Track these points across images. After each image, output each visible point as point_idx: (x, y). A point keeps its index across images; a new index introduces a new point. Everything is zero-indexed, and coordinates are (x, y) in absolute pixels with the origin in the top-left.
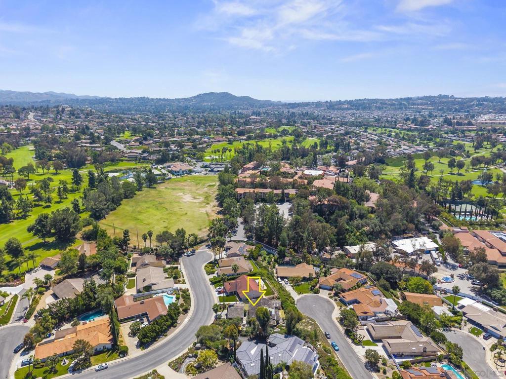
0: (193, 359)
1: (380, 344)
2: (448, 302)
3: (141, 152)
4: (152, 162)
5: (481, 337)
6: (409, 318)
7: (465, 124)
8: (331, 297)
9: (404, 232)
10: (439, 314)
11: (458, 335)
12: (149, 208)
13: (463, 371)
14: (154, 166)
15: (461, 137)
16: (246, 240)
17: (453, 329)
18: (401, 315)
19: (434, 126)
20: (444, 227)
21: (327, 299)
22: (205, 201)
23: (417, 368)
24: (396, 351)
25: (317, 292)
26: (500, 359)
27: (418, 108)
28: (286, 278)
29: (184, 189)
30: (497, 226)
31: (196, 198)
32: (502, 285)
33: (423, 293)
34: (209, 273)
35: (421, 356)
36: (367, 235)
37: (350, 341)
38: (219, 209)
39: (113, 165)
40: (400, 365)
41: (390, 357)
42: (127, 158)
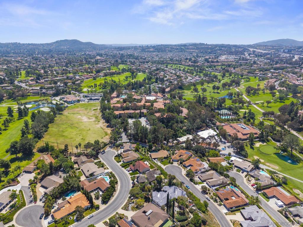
0: (133, 204)
1: (205, 183)
2: (226, 159)
3: (39, 89)
4: (50, 95)
5: (241, 172)
6: (214, 169)
7: (215, 62)
8: (179, 165)
9: (201, 128)
10: (224, 165)
11: (233, 173)
12: (66, 128)
13: (237, 188)
14: (52, 98)
15: (215, 70)
16: (128, 141)
17: (230, 171)
18: (210, 168)
19: (200, 63)
20: (218, 124)
21: (178, 166)
22: (97, 120)
23: (222, 190)
24: (212, 184)
25: (172, 163)
26: (249, 181)
27: (190, 51)
28: (156, 158)
29: (80, 113)
30: (238, 120)
31: (90, 119)
32: (245, 149)
33: (216, 157)
34: (118, 162)
35: (221, 184)
36: (186, 132)
37: (193, 183)
38: (107, 124)
39: (24, 99)
40: (215, 190)
41: (210, 187)
42: (32, 94)
